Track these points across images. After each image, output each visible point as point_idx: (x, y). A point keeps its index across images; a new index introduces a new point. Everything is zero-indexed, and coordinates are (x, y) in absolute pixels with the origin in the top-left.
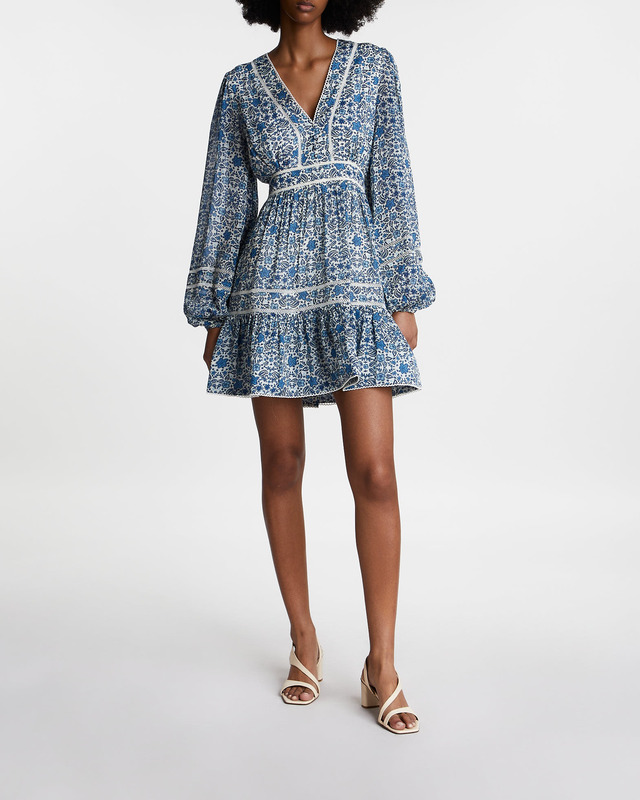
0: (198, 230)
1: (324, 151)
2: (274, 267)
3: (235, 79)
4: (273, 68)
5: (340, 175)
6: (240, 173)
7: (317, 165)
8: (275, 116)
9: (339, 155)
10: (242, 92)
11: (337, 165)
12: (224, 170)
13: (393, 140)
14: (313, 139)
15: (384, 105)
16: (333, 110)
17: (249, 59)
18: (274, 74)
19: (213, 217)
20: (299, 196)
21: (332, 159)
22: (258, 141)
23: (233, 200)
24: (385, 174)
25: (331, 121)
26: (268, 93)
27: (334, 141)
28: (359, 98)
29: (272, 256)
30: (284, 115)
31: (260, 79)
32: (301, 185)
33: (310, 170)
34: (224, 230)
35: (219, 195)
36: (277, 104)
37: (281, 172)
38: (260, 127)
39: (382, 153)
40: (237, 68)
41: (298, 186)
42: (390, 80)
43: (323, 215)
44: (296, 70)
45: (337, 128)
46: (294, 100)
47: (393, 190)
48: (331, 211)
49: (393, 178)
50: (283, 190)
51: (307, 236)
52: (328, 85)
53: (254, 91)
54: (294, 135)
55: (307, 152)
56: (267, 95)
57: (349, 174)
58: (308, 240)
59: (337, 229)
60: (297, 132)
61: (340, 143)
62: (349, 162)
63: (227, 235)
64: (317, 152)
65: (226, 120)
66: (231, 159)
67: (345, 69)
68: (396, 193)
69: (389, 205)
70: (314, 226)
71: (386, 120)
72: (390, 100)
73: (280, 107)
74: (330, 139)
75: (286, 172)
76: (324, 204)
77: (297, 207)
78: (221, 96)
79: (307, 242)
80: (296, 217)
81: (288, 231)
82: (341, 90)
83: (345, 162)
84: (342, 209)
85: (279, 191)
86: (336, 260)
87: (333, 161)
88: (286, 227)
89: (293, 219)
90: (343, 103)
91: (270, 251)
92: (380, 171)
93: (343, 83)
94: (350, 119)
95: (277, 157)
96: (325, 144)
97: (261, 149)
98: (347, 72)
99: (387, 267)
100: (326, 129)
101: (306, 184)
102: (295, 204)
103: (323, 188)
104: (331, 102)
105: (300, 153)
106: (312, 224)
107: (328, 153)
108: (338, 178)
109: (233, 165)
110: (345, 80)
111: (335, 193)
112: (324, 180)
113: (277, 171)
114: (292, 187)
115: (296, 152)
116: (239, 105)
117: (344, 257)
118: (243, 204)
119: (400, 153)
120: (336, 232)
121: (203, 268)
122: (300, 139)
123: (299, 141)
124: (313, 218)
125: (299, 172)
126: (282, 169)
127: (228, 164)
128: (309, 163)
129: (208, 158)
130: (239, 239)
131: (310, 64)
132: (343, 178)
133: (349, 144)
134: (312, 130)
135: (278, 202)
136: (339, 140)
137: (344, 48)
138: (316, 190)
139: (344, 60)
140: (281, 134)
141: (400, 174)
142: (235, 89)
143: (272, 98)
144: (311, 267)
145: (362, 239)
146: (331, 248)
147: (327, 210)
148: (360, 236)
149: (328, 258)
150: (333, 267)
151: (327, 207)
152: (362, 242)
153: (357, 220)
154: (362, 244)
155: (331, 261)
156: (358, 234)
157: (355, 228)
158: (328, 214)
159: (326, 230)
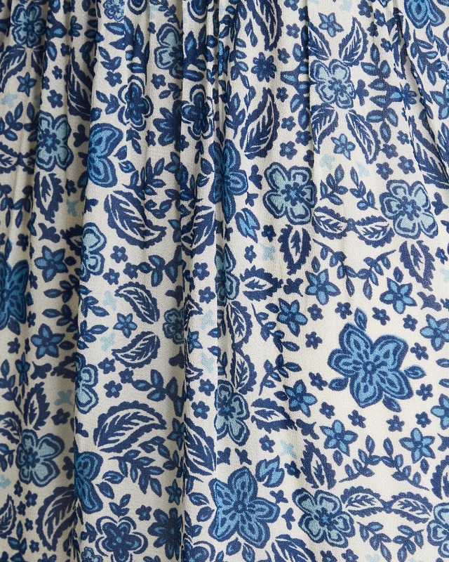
145: (420, 352)
146: (126, 377)
147: (110, 91)
148: (395, 326)
149: (96, 450)
150: (126, 530)
151: (112, 64)
152: (416, 372)
153: (349, 208)
154: (415, 384)
155: (115, 478)
156: (369, 314)
157: (346, 271)
158: (112, 119)
159: (89, 240)
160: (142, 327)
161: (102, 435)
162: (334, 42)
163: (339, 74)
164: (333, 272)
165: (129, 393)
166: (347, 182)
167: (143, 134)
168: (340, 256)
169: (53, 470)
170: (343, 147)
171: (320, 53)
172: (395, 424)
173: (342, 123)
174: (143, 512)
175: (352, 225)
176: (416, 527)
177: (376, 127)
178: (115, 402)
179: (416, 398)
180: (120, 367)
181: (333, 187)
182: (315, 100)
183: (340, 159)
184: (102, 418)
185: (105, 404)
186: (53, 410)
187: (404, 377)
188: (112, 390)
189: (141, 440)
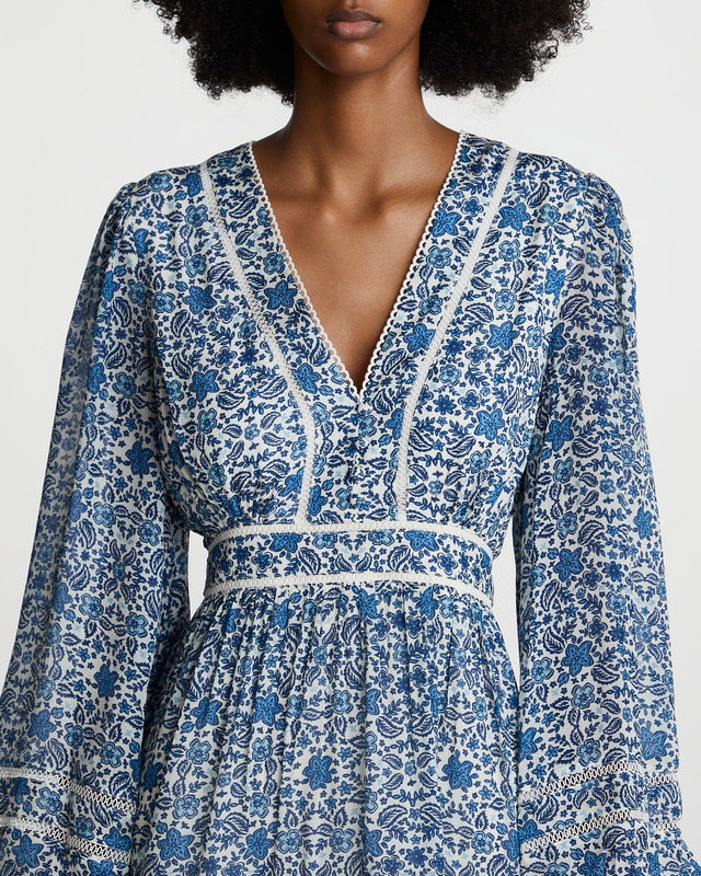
0: (17, 648)
1: (380, 489)
2: (202, 826)
3: (147, 214)
4: (264, 201)
5: (419, 568)
6: (145, 494)
7: (352, 528)
8: (249, 356)
9: (425, 505)
10: (160, 256)
11: (417, 538)
12: (100, 483)
13: (596, 464)
14: (352, 447)
15: (575, 354)
16: (423, 364)
17: (196, 156)
18: (265, 221)
19: (63, 623)
20: (289, 614)
21: (401, 516)
22: (190, 426)
23: (121, 575)
24: (568, 563)
25: (411, 400)
26: (239, 276)
27: (414, 464)
28: (508, 335)
29: (199, 794)
30: (278, 361)
31: (220, 229)
32: (300, 580)
33: (330, 539)
34: (98, 663)
35: (85, 556)
36: (259, 320)
37: (242, 530)
38: (201, 386)
39: (564, 498)
40: (155, 179)
41: (291, 580)
42: (601, 281)
43: (361, 684)
44: (330, 217)
45: (427, 425)
46: (316, 321)
47: (590, 617)
48: (386, 679)
49: (592, 579)
50: (244, 584)
51: (305, 742)
52: (416, 282)
53: (199, 262)
54: (298, 429)
55: (328, 484)
56: (234, 286)
57: (448, 564)
58: (307, 755)
59: (404, 737)
60: (307, 421)
61: (431, 470)
62: (453, 528)
63: (106, 683)
64: (357, 489)
65: (111, 333)
66: (121, 452)
67: (471, 236)
68: (597, 627)
69: (576, 659)
70: (328, 714)
71: (578, 401)
72: (597, 344)
73: (267, 334)
74: (402, 456)
75: (257, 532)
76: (363, 653)
77: (280, 646)
78: (100, 255)
79: (304, 760)
80: (276, 676)
81: (249, 721)
82: (452, 305)
83: (439, 529)
84: (420, 677)
85: (232, 585)
86: (402, 837)
87: (402, 522)
88: (245, 709)
89: (266, 683)
90: (454, 347)
91: (191, 779)
92: (552, 553)
93: (461, 283)
94: (471, 400)
95: (236, 485)
96: (387, 467)
97: (196, 453)
98: (477, 246)
99: (551, 853)
100: (396, 424)
101: (315, 579)
102: (275, 639)
103: (365, 602)
104: (420, 340)
105: (308, 483)
106: (322, 706)
107: (390, 497)
108: (411, 576)
109: (127, 471)
110: (468, 274)
111: (400, 620)
112: (370, 577)
113: (232, 524)
114: (270, 581)
115: (296, 482)
116: (147, 294)
117: (429, 832)
118: (152, 590)
119: (616, 505)
120: (401, 745)
121: (30, 775)
122: (314, 442)
123: (310, 451)
124: (327, 689)
125: (295, 538)
126: (247, 522)
127: (111, 465)
128: (332, 517)
129: (56, 437)
130: (143, 696)
131: (374, 206)
132: (429, 579)
133: (458, 475)
134: (354, 419)
135: (225, 620)
136: (429, 461)
137: (476, 168)
138: (341, 604)
139: (473, 207)
140: (258, 418)
141: (614, 571)
142: (144, 247)
143: (250, 298)
144: (314, 839)
145: (478, 768)
146: (389, 795)
147: (375, 675)
148: (470, 757)
149: (379, 828)
150: (395, 861)
151: (375, 663)
152: (475, 776)
153: (461, 709)
154: (474, 781)
155: (387, 839)
156: (461, 752)
157: (455, 734)
158: (377, 686)
159: (370, 739)
160: (394, 772)
161: (381, 821)
162: (461, 641)
163: (462, 654)
164: (450, 733)
165: (391, 802)
166: (461, 698)
167: (388, 691)
168: (454, 728)
169: (350, 844)
170: (461, 684)
171: (456, 645)
172: (465, 798)
173: (462, 674)
174: (402, 851)
175: (460, 716)
176: (467, 841)
177: (474, 675)
178: (385, 806)
179: (474, 787)
180: (386, 791)
181: (455, 700)
182: (452, 664)
183: (459, 689)
184: (380, 814)
185: (381, 808)
186: (350, 818)
187: (470, 778)
188: (384, 801)
189: (398, 820)
